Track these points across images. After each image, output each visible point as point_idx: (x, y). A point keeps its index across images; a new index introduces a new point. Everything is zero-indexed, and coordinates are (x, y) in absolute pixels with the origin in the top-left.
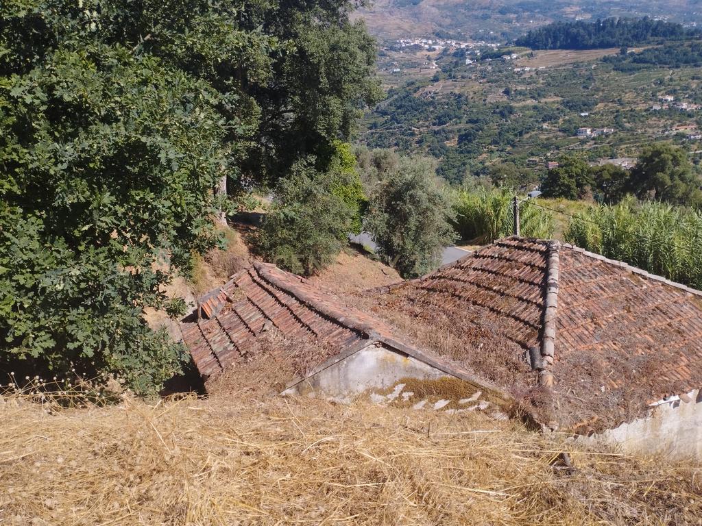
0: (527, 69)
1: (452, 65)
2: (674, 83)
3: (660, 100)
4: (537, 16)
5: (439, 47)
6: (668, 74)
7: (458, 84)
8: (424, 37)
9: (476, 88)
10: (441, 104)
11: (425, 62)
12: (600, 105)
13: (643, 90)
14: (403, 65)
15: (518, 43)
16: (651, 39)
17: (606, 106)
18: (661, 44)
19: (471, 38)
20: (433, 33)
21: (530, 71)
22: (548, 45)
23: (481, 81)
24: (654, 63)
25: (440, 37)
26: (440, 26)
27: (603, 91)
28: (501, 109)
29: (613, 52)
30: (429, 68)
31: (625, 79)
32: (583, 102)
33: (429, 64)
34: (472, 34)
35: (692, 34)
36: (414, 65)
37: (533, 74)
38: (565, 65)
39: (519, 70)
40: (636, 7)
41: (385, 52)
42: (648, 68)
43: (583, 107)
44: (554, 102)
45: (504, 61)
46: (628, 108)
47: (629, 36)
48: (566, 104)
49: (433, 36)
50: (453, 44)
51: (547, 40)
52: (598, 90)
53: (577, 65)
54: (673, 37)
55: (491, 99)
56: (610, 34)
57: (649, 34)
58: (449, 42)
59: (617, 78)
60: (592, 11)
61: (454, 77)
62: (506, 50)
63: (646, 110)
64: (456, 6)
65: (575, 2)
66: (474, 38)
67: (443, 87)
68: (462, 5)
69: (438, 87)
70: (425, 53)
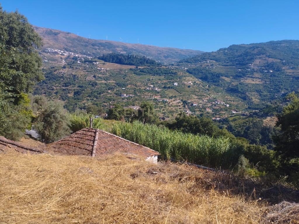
0: (103, 69)
1: (72, 63)
2: (153, 81)
3: (149, 86)
4: (106, 49)
5: (66, 54)
6: (151, 77)
7: (74, 71)
8: (59, 49)
9: (82, 73)
10: (67, 78)
11: (60, 60)
12: (129, 86)
13: (143, 82)
14: (49, 59)
15: (99, 58)
16: (146, 64)
17: (131, 86)
18: (149, 66)
19: (80, 53)
20: (64, 48)
21: (104, 70)
22: (110, 61)
23: (84, 71)
24: (147, 73)
25: (67, 50)
26: (67, 46)
27: (130, 81)
28: (92, 83)
29: (133, 67)
30: (61, 62)
31: (138, 77)
32: (123, 84)
33: (61, 60)
34: (81, 51)
35: (159, 65)
36: (54, 60)
37: (105, 71)
38: (117, 69)
39: (99, 68)
40: (141, 52)
41: (41, 52)
42: (145, 74)
43: (123, 86)
44: (112, 83)
45: (93, 64)
46: (139, 88)
47: (139, 62)
48: (117, 84)
49: (64, 49)
50: (72, 54)
51: (110, 59)
52: (128, 80)
53: (121, 70)
54: (153, 65)
55: (88, 78)
56: (132, 60)
57: (145, 63)
58: (70, 53)
59: (135, 77)
60: (126, 51)
61: (73, 68)
62: (94, 60)
63: (144, 89)
64: (74, 39)
65: (120, 46)
66: (82, 53)
67: (68, 71)
68: (76, 39)
69: (65, 71)
70: (60, 56)
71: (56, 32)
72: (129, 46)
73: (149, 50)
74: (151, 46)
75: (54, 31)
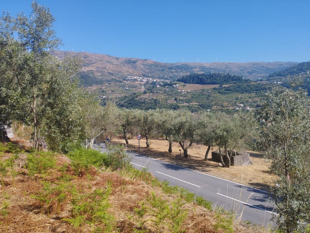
0: (183, 91)
1: (151, 88)
2: (242, 99)
3: (238, 106)
4: (183, 71)
5: (145, 80)
6: (239, 96)
7: (155, 95)
8: (138, 76)
9: (163, 97)
10: (148, 103)
11: (139, 86)
12: (214, 107)
13: (231, 101)
14: (130, 87)
15: (178, 80)
16: (231, 82)
17: (217, 107)
18: (235, 84)
19: (158, 78)
20: (142, 75)
21: (184, 92)
22: (191, 82)
23: (165, 94)
24: (234, 91)
25: (145, 76)
26: (145, 72)
27: (215, 101)
28: (174, 106)
29: (217, 86)
30: (141, 88)
31: (223, 97)
32: (207, 105)
33: (141, 87)
34: (158, 76)
35: (247, 81)
36: (134, 87)
37: (186, 93)
38: (198, 90)
39: (180, 91)
40: (221, 71)
41: (122, 81)
42: (231, 93)
43: (208, 107)
44: (195, 105)
45: (173, 87)
46: (226, 109)
47: (223, 80)
48: (201, 106)
49: (142, 76)
50: (151, 79)
51: (190, 80)
52: (213, 101)
53: (203, 90)
54: (240, 82)
55: (169, 102)
56: (215, 79)
57: (230, 80)
58: (149, 79)
59: (220, 96)
60: (204, 71)
61: (153, 92)
62: (173, 83)
63: (233, 110)
64: (151, 65)
65: (197, 67)
66: (159, 78)
67: (148, 96)
68: (153, 65)
69: (146, 96)
70: (139, 82)
71: (135, 60)
72: (207, 66)
73: (229, 67)
74: (231, 63)
75: (132, 60)
